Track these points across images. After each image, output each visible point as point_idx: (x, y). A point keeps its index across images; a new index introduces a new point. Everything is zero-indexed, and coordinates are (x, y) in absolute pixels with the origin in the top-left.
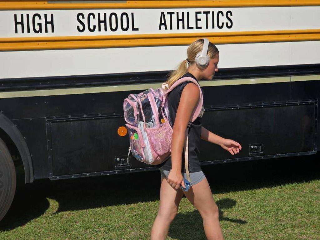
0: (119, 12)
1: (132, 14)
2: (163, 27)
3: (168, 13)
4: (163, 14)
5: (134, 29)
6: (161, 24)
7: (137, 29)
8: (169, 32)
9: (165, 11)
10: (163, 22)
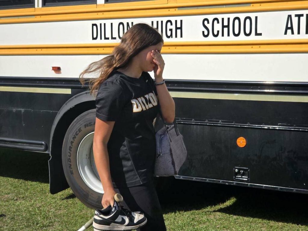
0: (242, 16)
1: (256, 18)
2: (289, 31)
3: (296, 16)
4: (290, 16)
5: (257, 34)
6: (287, 28)
7: (260, 34)
8: (296, 37)
9: (293, 13)
10: (289, 26)
